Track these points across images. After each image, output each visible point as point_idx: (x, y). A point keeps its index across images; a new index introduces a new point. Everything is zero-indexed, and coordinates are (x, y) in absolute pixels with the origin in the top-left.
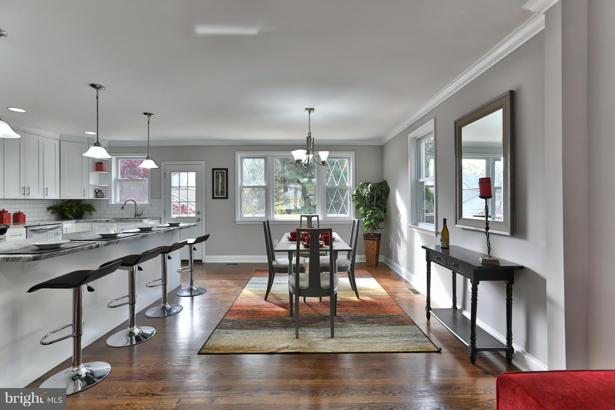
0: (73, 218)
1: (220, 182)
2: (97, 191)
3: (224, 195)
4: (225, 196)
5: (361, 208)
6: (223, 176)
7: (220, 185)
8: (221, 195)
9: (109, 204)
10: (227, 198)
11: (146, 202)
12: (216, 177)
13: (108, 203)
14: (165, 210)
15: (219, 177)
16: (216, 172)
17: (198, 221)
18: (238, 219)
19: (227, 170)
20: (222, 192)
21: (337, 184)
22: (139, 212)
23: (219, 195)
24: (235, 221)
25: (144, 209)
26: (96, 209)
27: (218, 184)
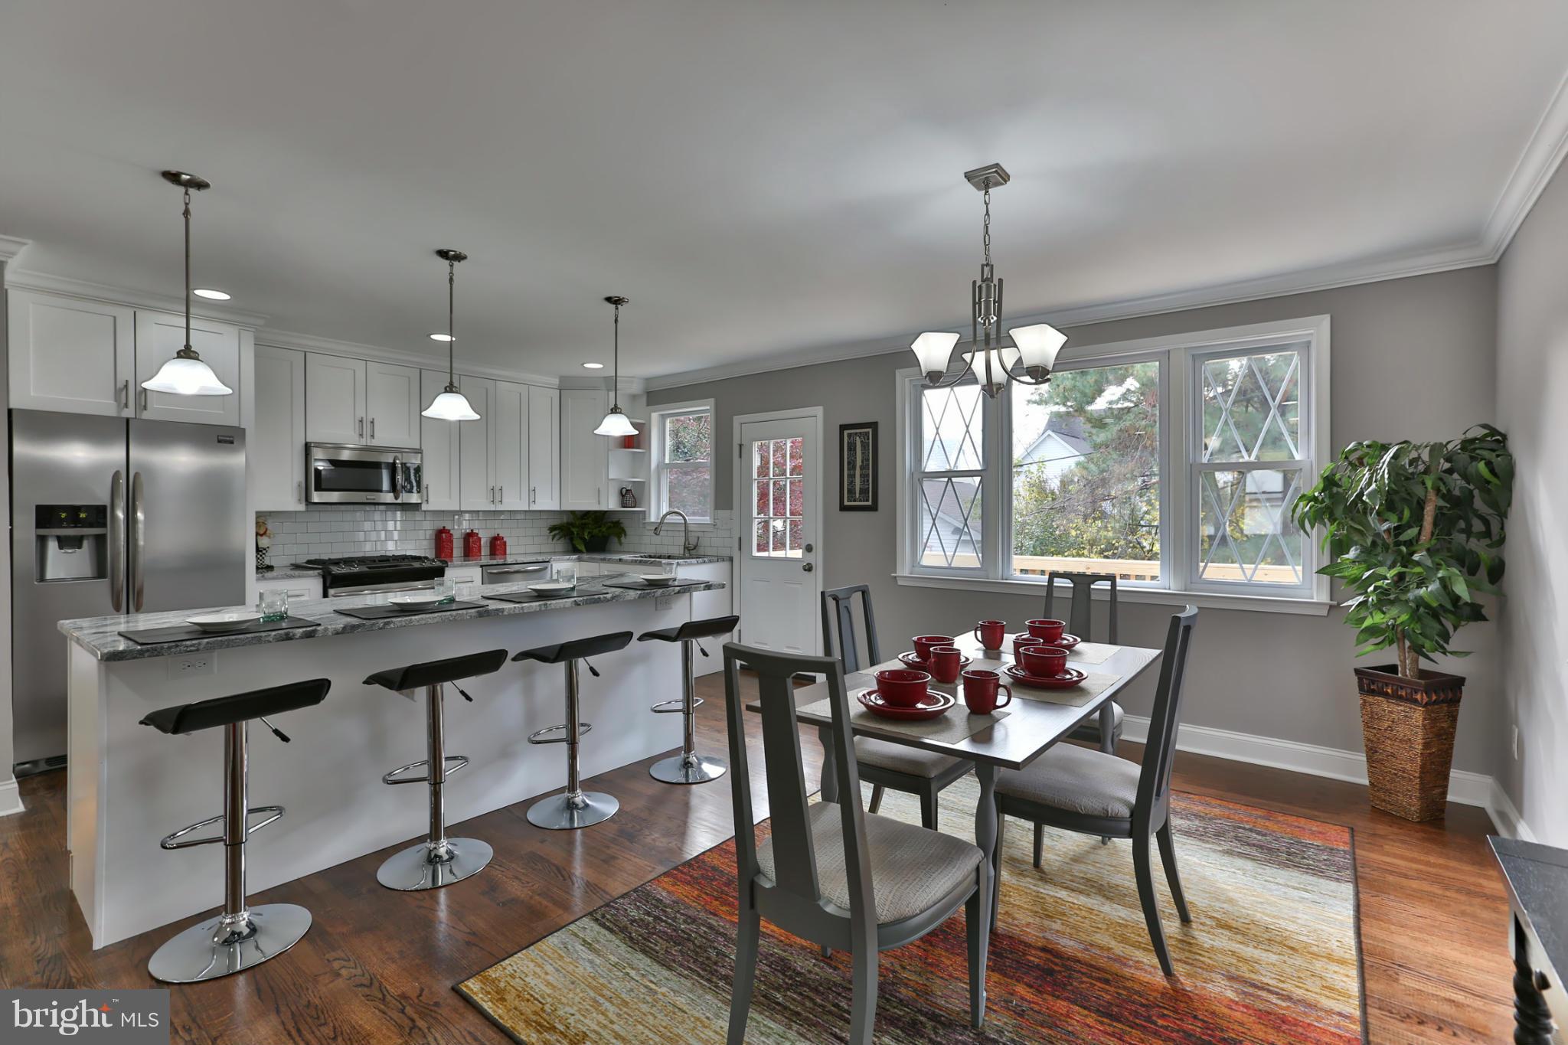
0: (584, 550)
1: (859, 463)
2: (624, 490)
3: (868, 501)
4: (870, 503)
5: (1352, 553)
6: (865, 446)
7: (858, 472)
8: (860, 501)
9: (647, 521)
10: (874, 508)
11: (707, 519)
12: (849, 449)
13: (645, 519)
14: (740, 539)
15: (855, 450)
16: (850, 435)
17: (805, 570)
18: (904, 570)
19: (874, 425)
20: (864, 491)
21: (1249, 456)
22: (693, 541)
23: (855, 501)
24: (895, 577)
25: (700, 534)
26: (628, 533)
27: (854, 468)
